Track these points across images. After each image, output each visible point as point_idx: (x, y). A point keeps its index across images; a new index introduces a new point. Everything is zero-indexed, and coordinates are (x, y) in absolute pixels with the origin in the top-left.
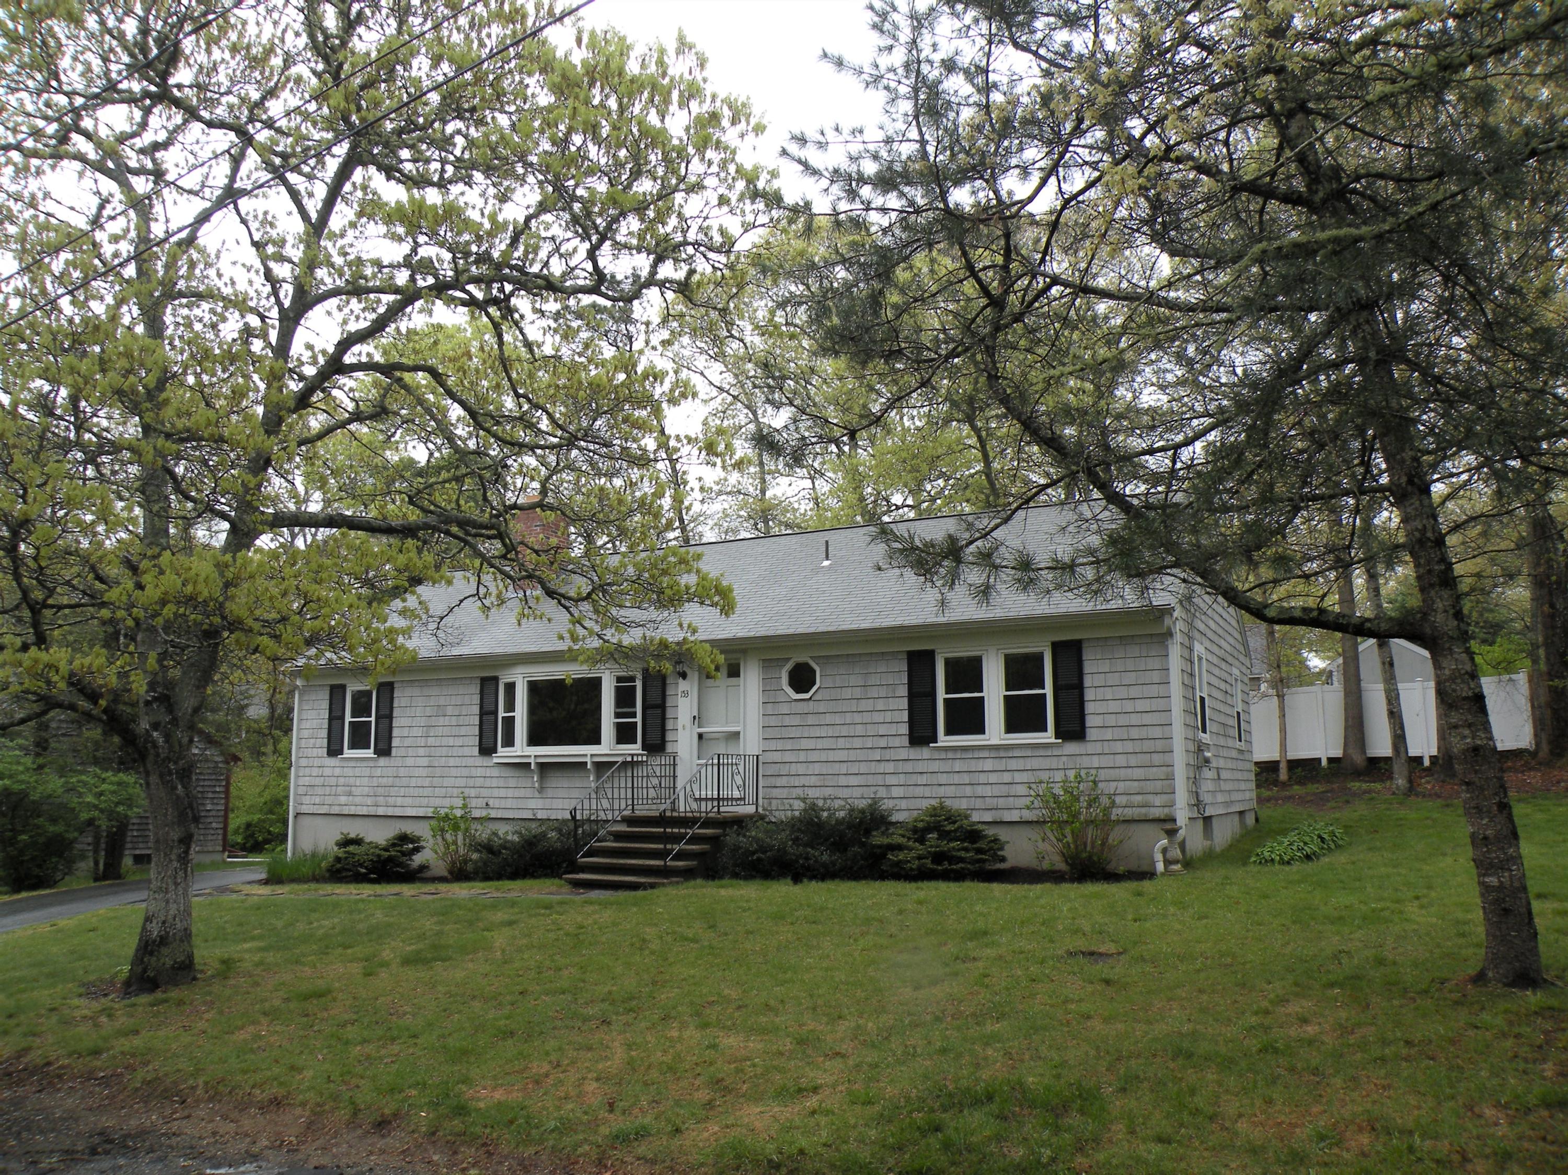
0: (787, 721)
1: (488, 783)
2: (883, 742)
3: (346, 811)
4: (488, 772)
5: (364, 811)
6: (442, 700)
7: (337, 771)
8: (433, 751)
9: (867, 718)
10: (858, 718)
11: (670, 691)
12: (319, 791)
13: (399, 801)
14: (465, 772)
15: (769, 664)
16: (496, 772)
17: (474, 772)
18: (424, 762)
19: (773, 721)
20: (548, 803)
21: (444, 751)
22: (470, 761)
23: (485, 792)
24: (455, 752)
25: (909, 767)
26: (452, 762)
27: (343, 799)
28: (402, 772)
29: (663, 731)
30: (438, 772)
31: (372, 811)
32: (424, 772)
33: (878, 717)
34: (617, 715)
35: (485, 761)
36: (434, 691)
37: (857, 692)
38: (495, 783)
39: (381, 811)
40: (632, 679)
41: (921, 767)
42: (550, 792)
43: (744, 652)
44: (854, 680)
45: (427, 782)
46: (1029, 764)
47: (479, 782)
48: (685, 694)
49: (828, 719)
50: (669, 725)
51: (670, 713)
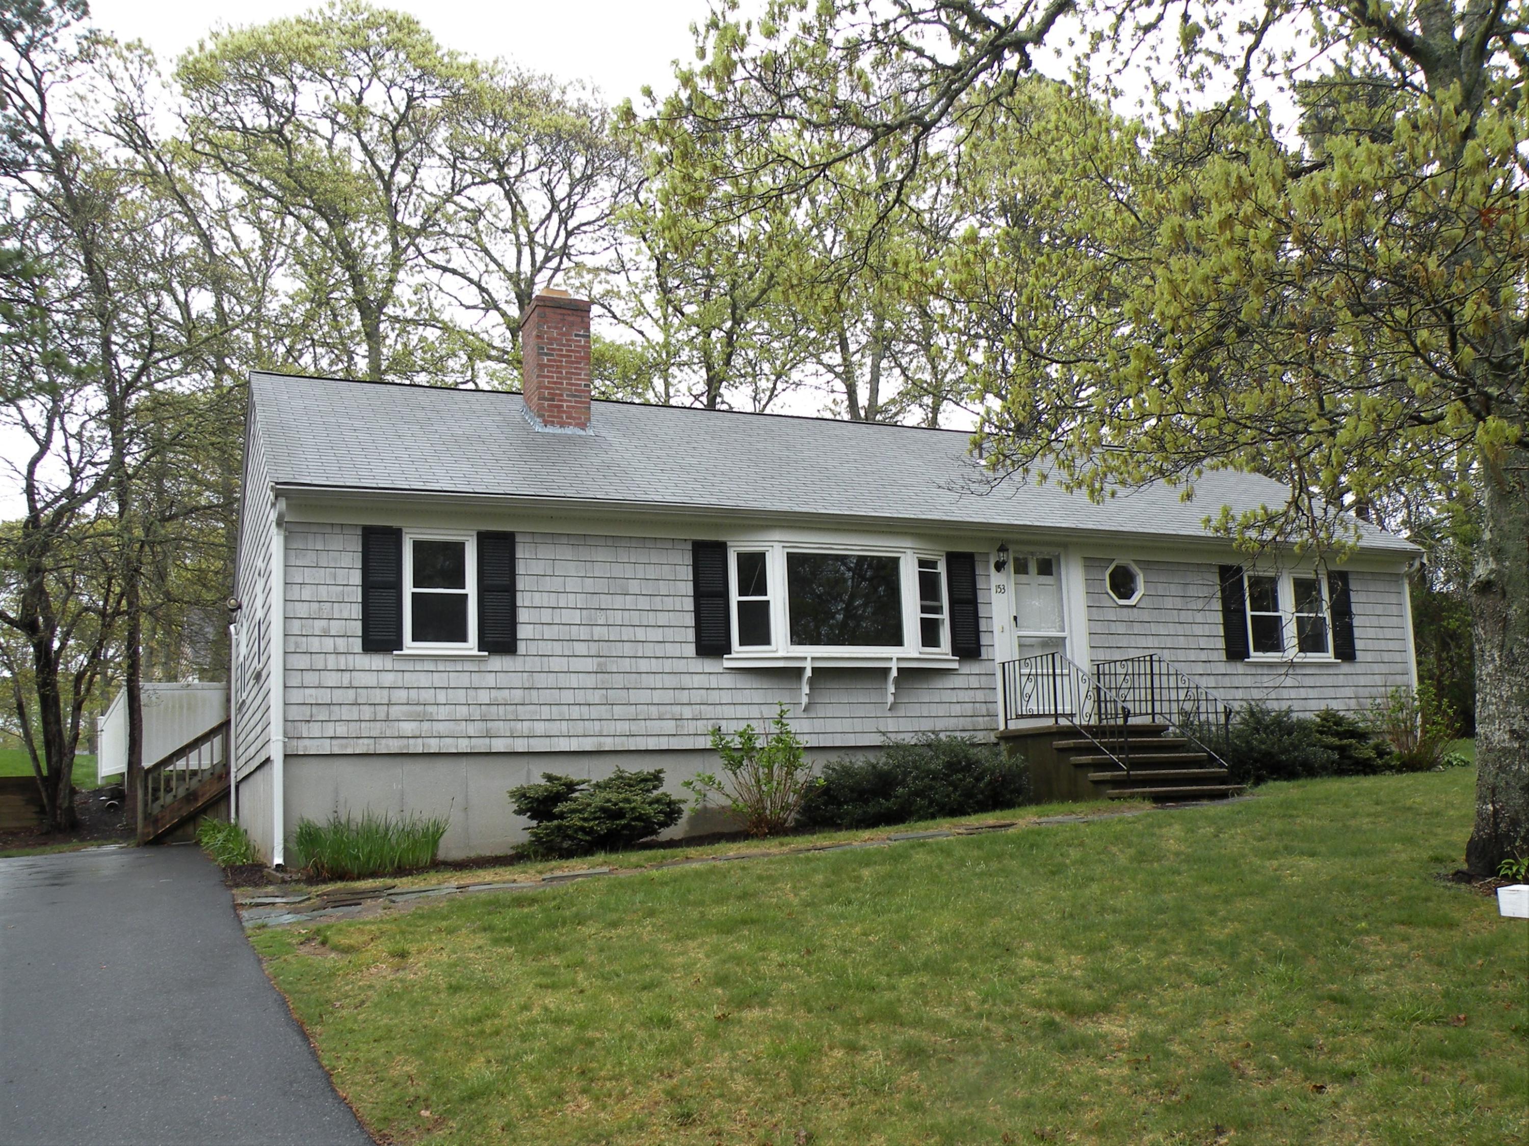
0: (1114, 628)
1: (714, 697)
2: (1203, 656)
3: (417, 746)
4: (714, 682)
5: (463, 746)
6: (617, 570)
7: (388, 679)
8: (605, 649)
9: (1188, 630)
10: (1180, 629)
11: (980, 584)
12: (346, 713)
13: (540, 728)
14: (670, 681)
15: (1091, 564)
16: (727, 681)
17: (687, 681)
18: (590, 664)
19: (1098, 627)
20: (819, 725)
21: (628, 649)
22: (681, 666)
23: (708, 711)
24: (649, 650)
25: (1227, 682)
26: (644, 665)
27: (408, 728)
28: (542, 680)
29: (977, 632)
30: (619, 681)
31: (481, 745)
32: (590, 681)
33: (1198, 630)
34: (924, 609)
35: (709, 665)
36: (601, 555)
37: (1179, 603)
38: (726, 697)
39: (499, 745)
40: (933, 564)
41: (1237, 681)
42: (820, 711)
43: (1065, 546)
44: (1174, 589)
45: (596, 697)
46: (1319, 681)
47: (697, 696)
48: (1001, 589)
49: (1154, 628)
50: (983, 626)
51: (982, 611)
